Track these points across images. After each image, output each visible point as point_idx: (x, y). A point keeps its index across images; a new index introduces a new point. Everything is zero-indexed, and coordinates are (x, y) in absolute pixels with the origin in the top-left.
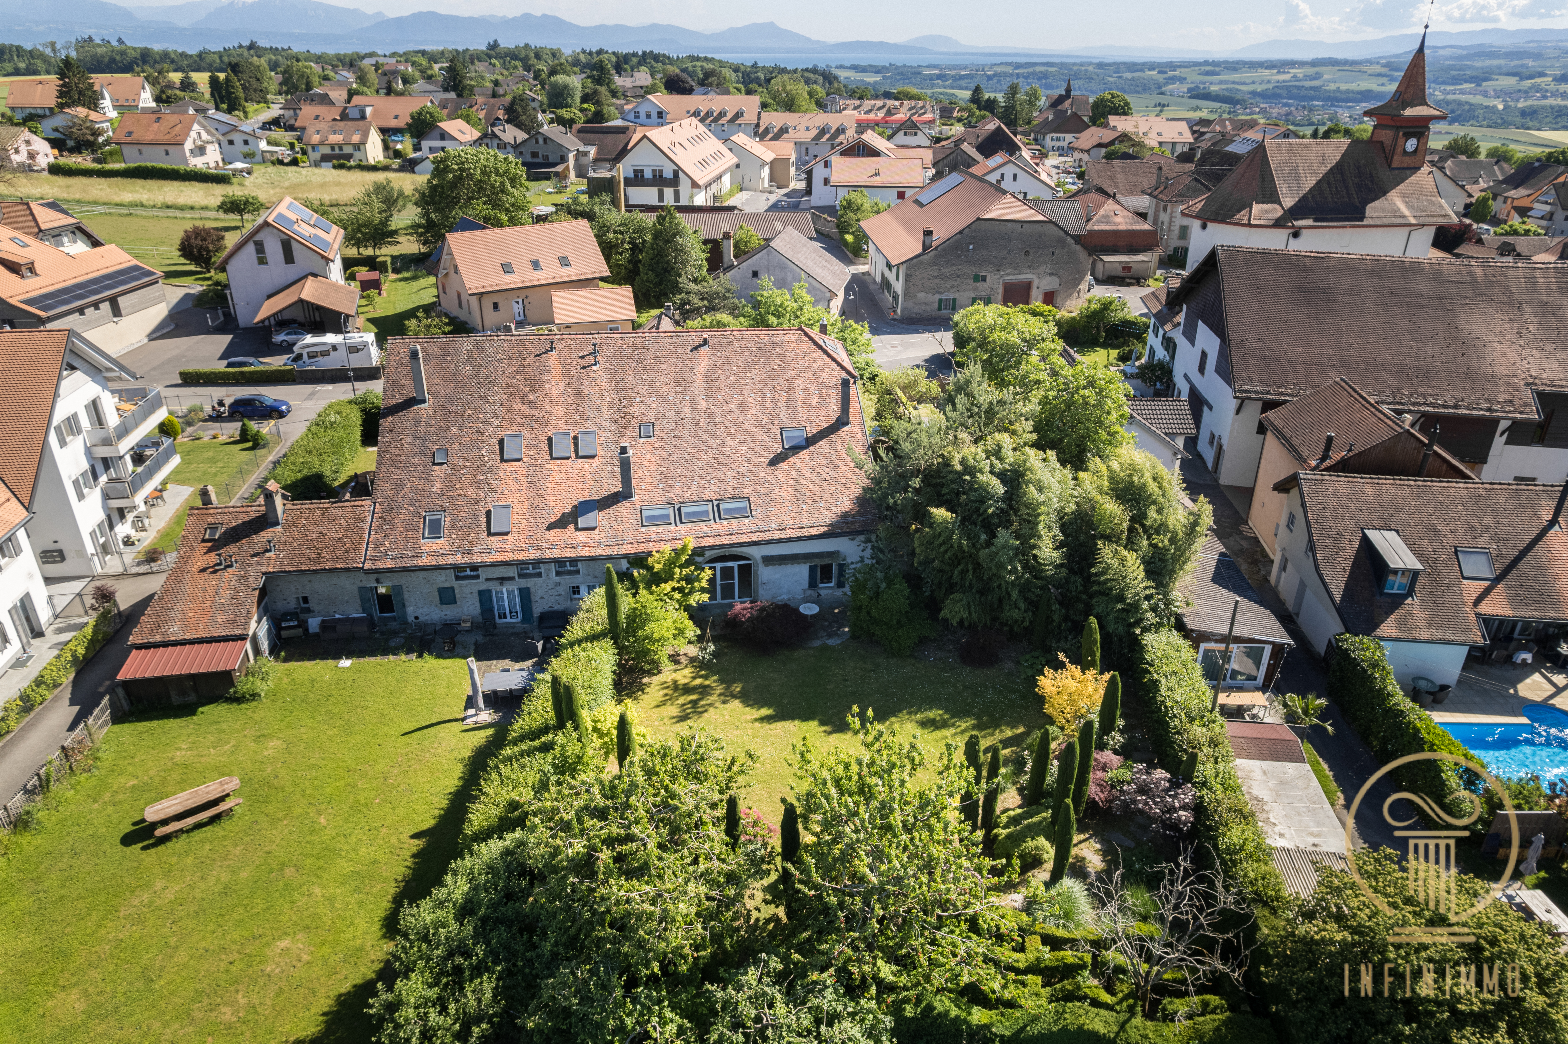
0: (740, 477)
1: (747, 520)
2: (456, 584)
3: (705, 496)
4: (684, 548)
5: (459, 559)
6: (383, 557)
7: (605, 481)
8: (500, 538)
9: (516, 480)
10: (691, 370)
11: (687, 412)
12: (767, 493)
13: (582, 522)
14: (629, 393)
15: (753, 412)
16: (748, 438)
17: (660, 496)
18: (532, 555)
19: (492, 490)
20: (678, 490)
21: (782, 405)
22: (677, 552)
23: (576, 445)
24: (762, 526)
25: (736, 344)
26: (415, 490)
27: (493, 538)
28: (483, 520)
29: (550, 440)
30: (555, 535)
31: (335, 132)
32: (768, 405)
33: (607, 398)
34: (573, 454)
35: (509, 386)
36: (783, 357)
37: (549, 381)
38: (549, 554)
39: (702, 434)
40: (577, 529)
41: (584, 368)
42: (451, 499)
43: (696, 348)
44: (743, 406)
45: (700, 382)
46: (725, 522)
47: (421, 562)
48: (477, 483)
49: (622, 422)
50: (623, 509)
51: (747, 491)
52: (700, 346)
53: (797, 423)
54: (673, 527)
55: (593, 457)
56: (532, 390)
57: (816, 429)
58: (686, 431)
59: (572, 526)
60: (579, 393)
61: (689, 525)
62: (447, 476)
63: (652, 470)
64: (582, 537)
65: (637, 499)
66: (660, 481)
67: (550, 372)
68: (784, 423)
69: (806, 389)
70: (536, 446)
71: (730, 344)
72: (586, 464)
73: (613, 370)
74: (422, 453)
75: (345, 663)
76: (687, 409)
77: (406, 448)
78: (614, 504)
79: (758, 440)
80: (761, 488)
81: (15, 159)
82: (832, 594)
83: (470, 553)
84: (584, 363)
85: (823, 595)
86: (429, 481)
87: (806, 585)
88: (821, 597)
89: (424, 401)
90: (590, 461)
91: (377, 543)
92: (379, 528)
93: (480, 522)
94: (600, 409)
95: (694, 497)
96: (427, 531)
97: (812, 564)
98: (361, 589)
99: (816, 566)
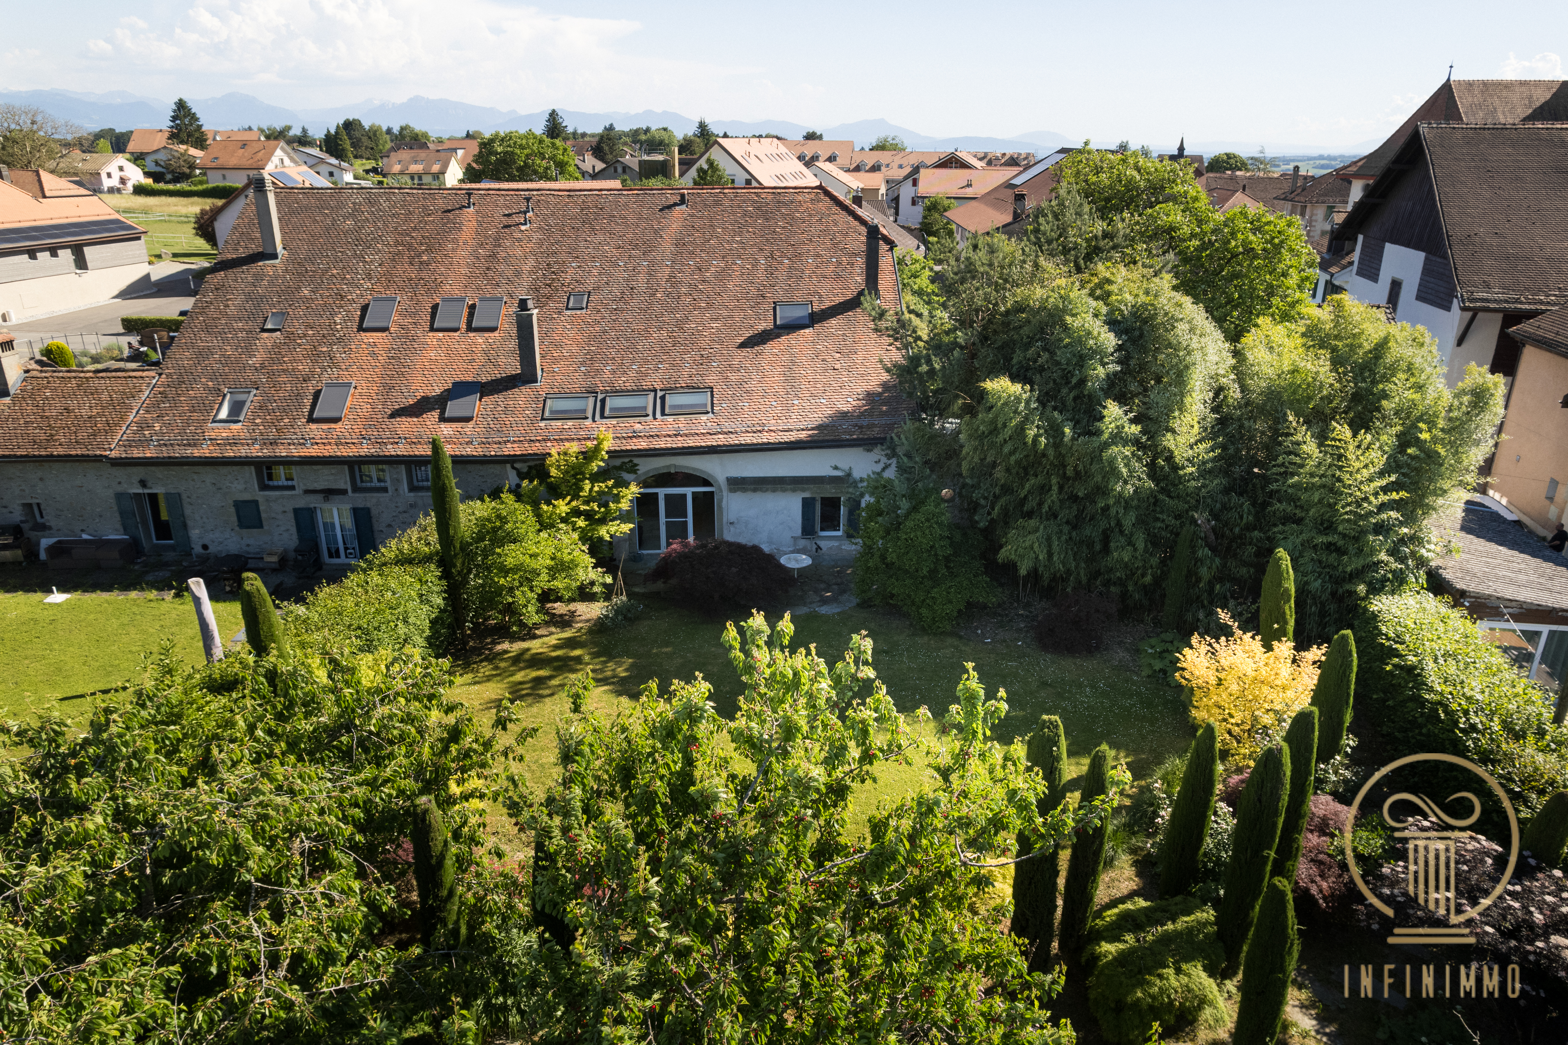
0: (704, 360)
1: (704, 418)
2: (260, 496)
3: (646, 384)
4: (597, 449)
5: (255, 451)
6: (145, 443)
7: (502, 360)
8: (325, 426)
9: (373, 354)
10: (656, 232)
11: (641, 281)
12: (740, 384)
13: (453, 408)
14: (563, 257)
15: (737, 281)
16: (725, 313)
17: (578, 382)
18: (366, 450)
19: (333, 364)
20: (607, 374)
21: (782, 274)
22: (588, 456)
23: (471, 315)
24: (727, 426)
25: (727, 203)
26: (226, 361)
27: (314, 426)
28: (308, 402)
29: (435, 308)
30: (406, 425)
31: (416, 162)
32: (761, 273)
33: (531, 262)
34: (463, 326)
35: (397, 243)
36: (791, 220)
37: (455, 241)
38: (391, 450)
39: (657, 308)
40: (443, 419)
41: (505, 227)
42: (271, 375)
43: (669, 207)
44: (723, 275)
45: (667, 246)
46: (670, 419)
47: (196, 452)
48: (315, 355)
49: (546, 291)
51: (711, 379)
52: (675, 204)
53: (799, 296)
54: (588, 423)
55: (493, 329)
56: (429, 250)
57: (827, 304)
58: (634, 303)
59: (436, 414)
60: (493, 256)
61: (614, 421)
62: (275, 345)
63: (575, 349)
65: (543, 384)
66: (583, 363)
67: (460, 229)
68: (780, 294)
69: (818, 256)
70: (413, 315)
71: (717, 203)
72: (479, 339)
73: (546, 230)
74: (252, 317)
75: (58, 597)
76: (642, 278)
77: (232, 310)
78: (507, 389)
79: (738, 316)
80: (733, 377)
81: (107, 183)
82: (839, 548)
83: (274, 443)
84: (510, 221)
85: (824, 549)
86: (249, 351)
87: (799, 532)
88: (819, 548)
89: (274, 256)
90: (486, 335)
91: (143, 425)
92: (153, 406)
93: (301, 405)
94: (518, 274)
95: (629, 386)
96: (224, 414)
97: (807, 495)
98: (119, 496)
99: (813, 499)
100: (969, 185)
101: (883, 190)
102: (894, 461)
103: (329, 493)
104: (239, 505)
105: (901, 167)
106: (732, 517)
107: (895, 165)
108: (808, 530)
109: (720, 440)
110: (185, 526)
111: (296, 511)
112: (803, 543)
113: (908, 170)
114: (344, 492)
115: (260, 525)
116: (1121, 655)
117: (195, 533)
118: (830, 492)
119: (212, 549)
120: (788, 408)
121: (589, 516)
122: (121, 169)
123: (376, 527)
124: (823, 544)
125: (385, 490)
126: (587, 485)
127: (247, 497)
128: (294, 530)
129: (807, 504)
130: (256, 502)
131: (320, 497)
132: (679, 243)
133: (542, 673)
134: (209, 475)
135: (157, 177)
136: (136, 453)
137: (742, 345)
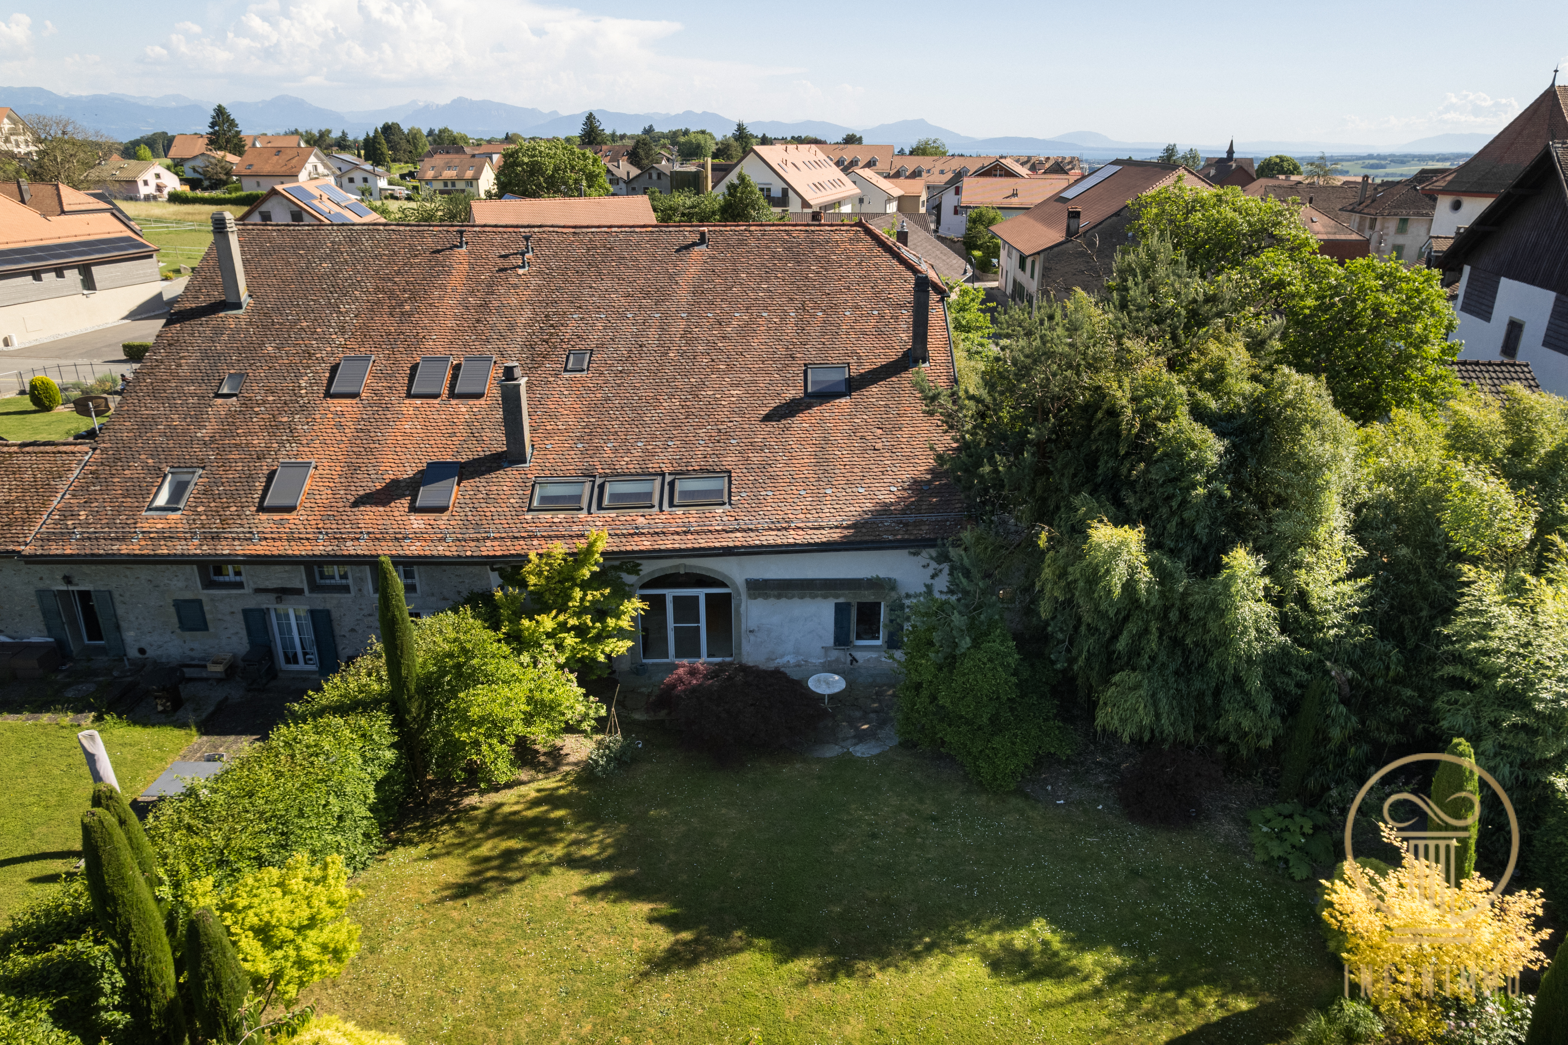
0: (722, 436)
1: (719, 510)
2: (205, 595)
3: (653, 467)
4: (589, 551)
5: (194, 548)
6: (65, 536)
7: (487, 434)
8: (277, 517)
9: (340, 426)
10: (671, 277)
11: (652, 337)
12: (764, 466)
13: (426, 495)
14: (564, 307)
15: (763, 338)
16: (747, 377)
17: (574, 463)
18: (321, 548)
19: (294, 439)
20: (608, 453)
21: (814, 330)
22: (578, 558)
23: (455, 377)
24: (746, 521)
25: (752, 242)
26: (171, 433)
27: (263, 516)
28: (259, 486)
29: (414, 368)
30: (370, 516)
31: (449, 168)
32: (790, 329)
33: (528, 313)
34: (445, 391)
35: (377, 290)
36: (826, 263)
37: (442, 287)
38: (351, 548)
39: (669, 370)
40: (413, 509)
41: (501, 270)
42: (221, 450)
43: (687, 247)
44: (746, 330)
45: (683, 294)
46: (679, 511)
47: (125, 549)
48: (273, 427)
49: (542, 348)
50: (506, 480)
51: (729, 461)
52: (694, 244)
53: (834, 358)
54: (583, 515)
55: (479, 396)
56: (413, 298)
57: (867, 367)
58: (643, 364)
59: (405, 502)
60: (485, 305)
61: (613, 514)
62: (230, 414)
63: (572, 420)
64: (417, 522)
65: (532, 467)
66: (580, 439)
67: (449, 273)
68: (813, 355)
69: (857, 307)
70: (389, 377)
71: (742, 243)
72: (462, 407)
73: (546, 275)
74: (206, 379)
76: (653, 333)
77: (185, 371)
78: (490, 470)
79: (763, 381)
80: (755, 458)
81: (143, 191)
82: (878, 659)
83: (216, 537)
84: (506, 263)
85: (861, 661)
86: (198, 420)
87: (830, 640)
88: (854, 660)
89: (238, 306)
90: (471, 402)
91: (68, 513)
92: (81, 490)
93: (251, 489)
94: (511, 327)
95: (633, 468)
96: (162, 499)
97: (841, 600)
98: (41, 594)
99: (848, 605)
100: (1015, 195)
101: (924, 197)
102: (946, 567)
103: (282, 593)
104: (179, 605)
105: (942, 172)
106: (752, 625)
107: (936, 171)
108: (841, 639)
109: (738, 539)
110: (118, 628)
111: (246, 612)
112: (835, 654)
113: (949, 176)
114: (300, 592)
115: (206, 628)
116: (1226, 828)
117: (129, 636)
118: (869, 597)
119: (150, 653)
120: (819, 499)
121: (581, 631)
122: (158, 176)
123: (338, 631)
124: (858, 655)
125: (346, 589)
126: (578, 593)
127: (188, 595)
128: (244, 633)
129: (841, 611)
130: (199, 602)
131: (272, 597)
132: (697, 291)
133: (514, 844)
134: (144, 573)
135: (194, 184)
137: (767, 418)
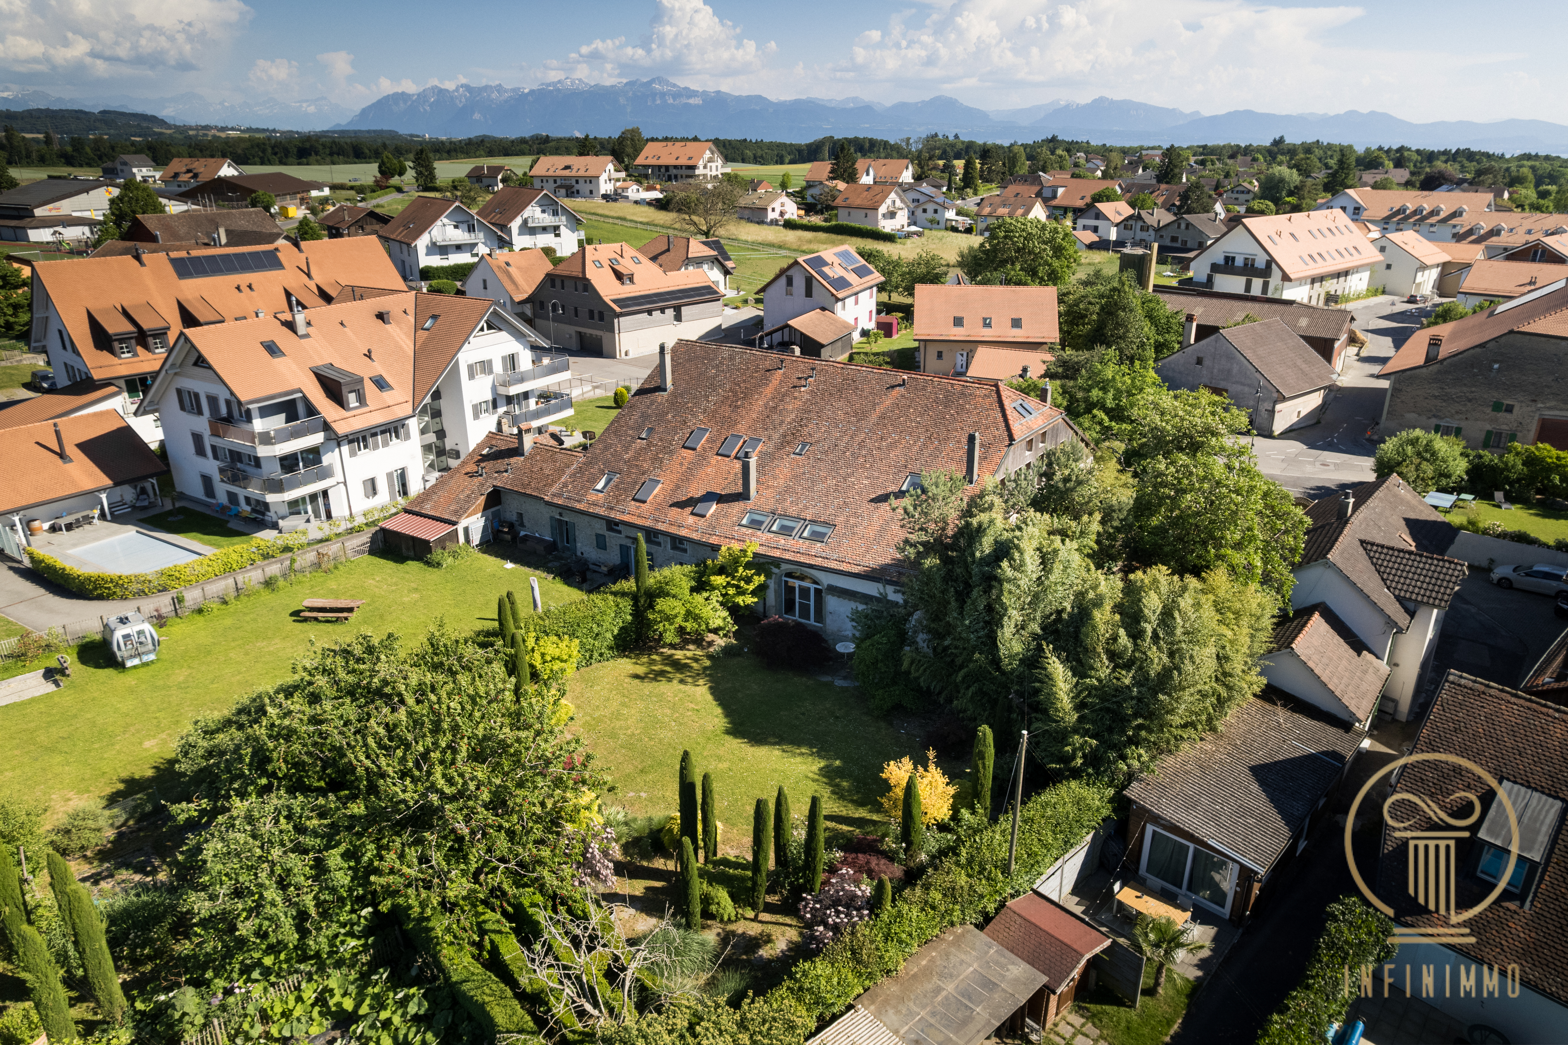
0: (843, 506)
1: (819, 544)
2: (607, 534)
3: (803, 515)
4: (747, 550)
5: (605, 512)
6: (560, 495)
8: (638, 506)
9: (681, 464)
10: (874, 405)
11: (844, 441)
12: (853, 527)
13: (699, 508)
14: (812, 415)
15: (897, 453)
16: (876, 475)
17: (770, 505)
18: (652, 524)
19: (660, 467)
20: (788, 504)
21: (926, 453)
22: (744, 553)
23: (741, 448)
24: (828, 553)
25: (930, 389)
26: (615, 453)
27: (634, 503)
28: (637, 488)
29: (726, 439)
30: (675, 512)
31: (1004, 206)
32: (915, 449)
33: (793, 416)
34: (733, 454)
35: (730, 390)
36: (963, 409)
37: (761, 393)
40: (692, 514)
41: (792, 387)
42: (630, 467)
43: (893, 387)
44: (893, 446)
45: (874, 417)
46: (801, 541)
47: (578, 506)
48: (655, 459)
49: (789, 438)
50: (736, 508)
51: (839, 520)
52: (898, 386)
53: (927, 471)
54: (759, 532)
56: (744, 398)
58: (830, 456)
59: (690, 509)
60: (775, 407)
61: (772, 535)
62: (641, 449)
63: (781, 482)
64: (691, 520)
65: (751, 503)
66: (779, 493)
67: (768, 385)
68: (917, 468)
69: (959, 442)
70: (713, 441)
71: (924, 388)
72: (737, 465)
73: (815, 393)
74: (638, 428)
75: (510, 565)
76: (846, 439)
78: (731, 501)
79: (882, 478)
80: (852, 521)
81: (771, 216)
83: (612, 509)
84: (798, 383)
86: (627, 449)
89: (665, 390)
91: (565, 485)
92: (573, 475)
93: (634, 489)
94: (782, 422)
95: (795, 514)
96: (600, 486)
98: (552, 518)
100: (1532, 283)
103: (635, 540)
104: (598, 536)
106: (831, 610)
107: (1521, 231)
109: (818, 562)
110: (575, 540)
111: (621, 546)
115: (605, 549)
117: (579, 545)
119: (582, 554)
120: (868, 550)
122: (782, 204)
125: (660, 545)
126: (740, 570)
127: (601, 533)
128: (619, 554)
130: (604, 537)
131: (631, 541)
132: (882, 417)
134: (587, 518)
135: (809, 208)
136: (556, 501)
137: (872, 500)
